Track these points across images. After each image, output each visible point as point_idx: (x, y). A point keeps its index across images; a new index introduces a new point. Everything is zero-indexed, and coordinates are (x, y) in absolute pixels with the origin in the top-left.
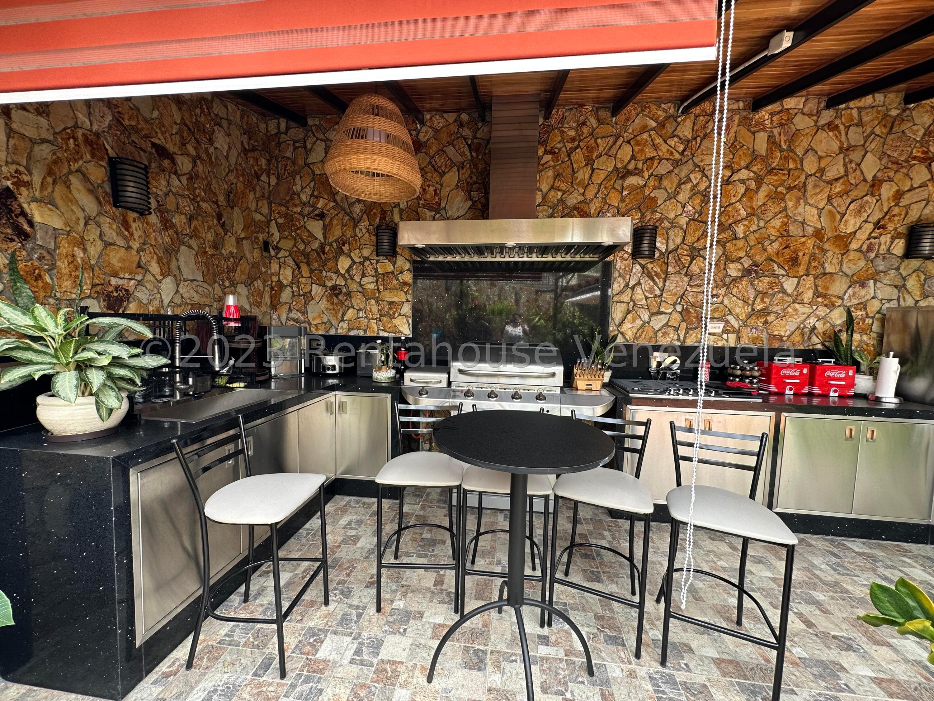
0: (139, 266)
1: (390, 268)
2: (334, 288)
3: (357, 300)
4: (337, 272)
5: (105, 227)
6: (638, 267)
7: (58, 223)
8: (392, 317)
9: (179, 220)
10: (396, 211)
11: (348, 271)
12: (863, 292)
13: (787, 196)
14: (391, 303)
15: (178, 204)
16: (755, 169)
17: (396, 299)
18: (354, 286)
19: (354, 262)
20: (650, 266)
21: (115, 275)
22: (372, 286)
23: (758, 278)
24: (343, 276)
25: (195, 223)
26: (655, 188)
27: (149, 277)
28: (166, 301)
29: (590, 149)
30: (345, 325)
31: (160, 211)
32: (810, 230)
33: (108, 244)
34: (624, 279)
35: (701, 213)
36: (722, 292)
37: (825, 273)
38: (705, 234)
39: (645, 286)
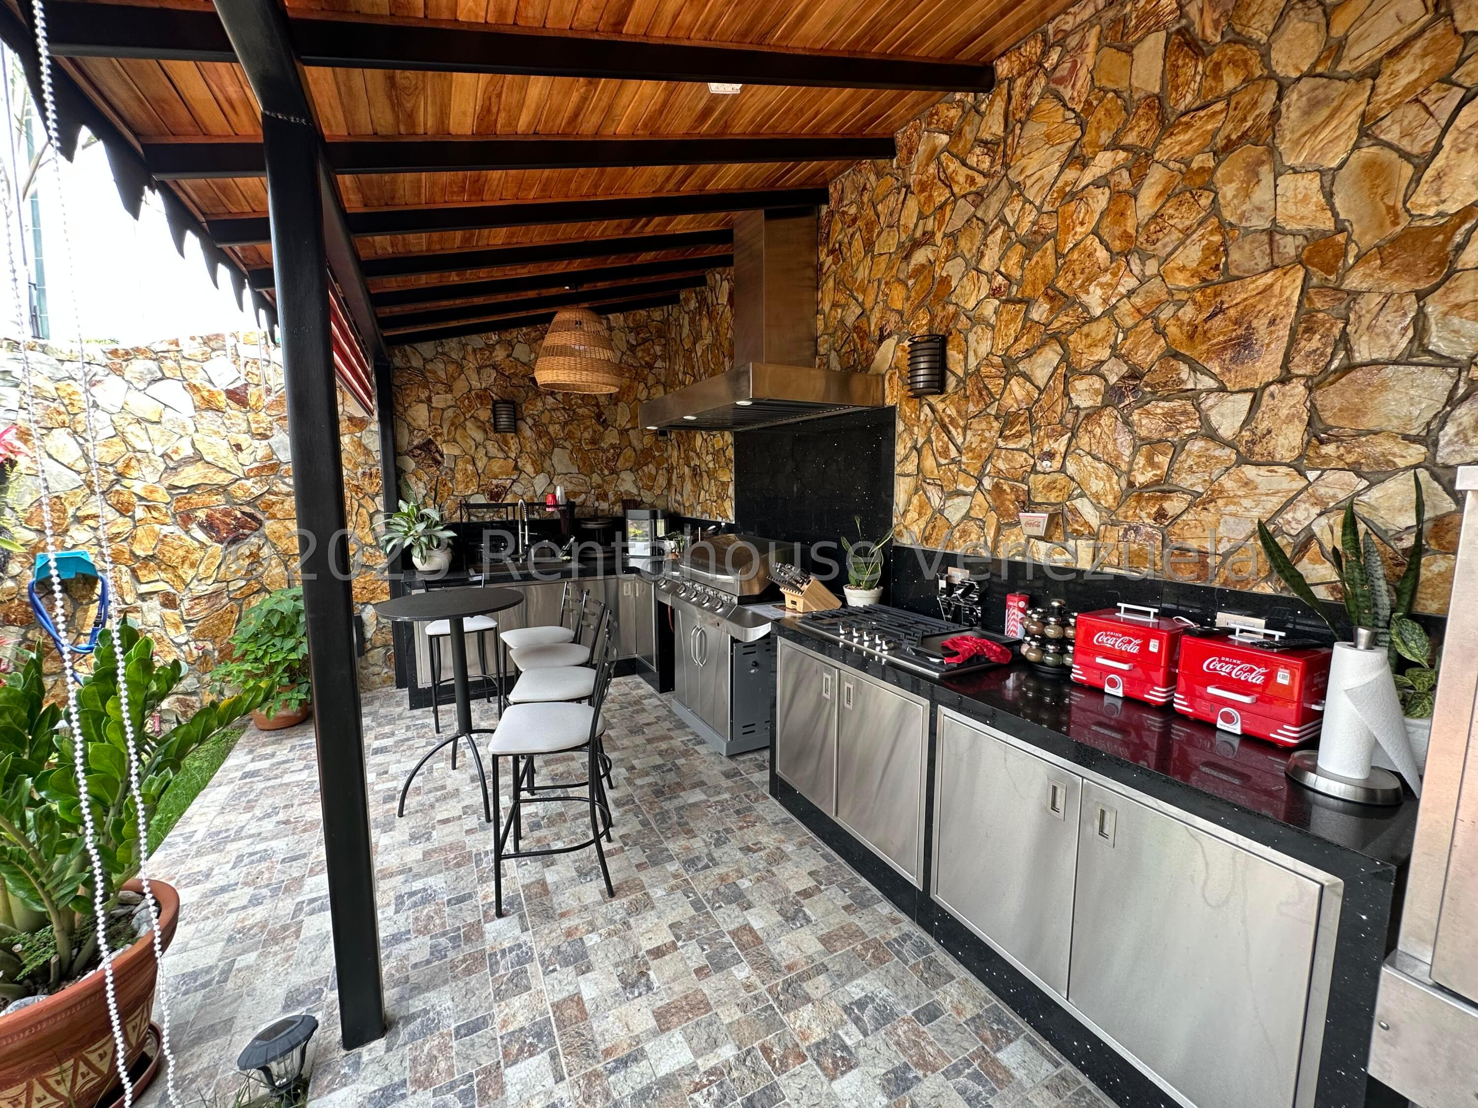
0: (516, 468)
1: (721, 443)
2: (694, 468)
3: (705, 480)
4: (695, 451)
5: (490, 448)
6: (927, 409)
8: (724, 499)
9: (554, 429)
11: (700, 449)
13: (1219, 173)
14: (722, 483)
15: (552, 417)
16: (1130, 138)
17: (725, 479)
18: (703, 466)
19: (703, 439)
20: (941, 406)
21: (496, 477)
23: (1141, 403)
24: (698, 454)
25: (570, 428)
26: (948, 258)
27: (523, 475)
29: (870, 226)
31: (535, 426)
32: (1293, 246)
33: (490, 458)
34: (911, 434)
35: (1020, 283)
36: (1060, 445)
37: (1349, 368)
38: (1028, 324)
39: (937, 445)
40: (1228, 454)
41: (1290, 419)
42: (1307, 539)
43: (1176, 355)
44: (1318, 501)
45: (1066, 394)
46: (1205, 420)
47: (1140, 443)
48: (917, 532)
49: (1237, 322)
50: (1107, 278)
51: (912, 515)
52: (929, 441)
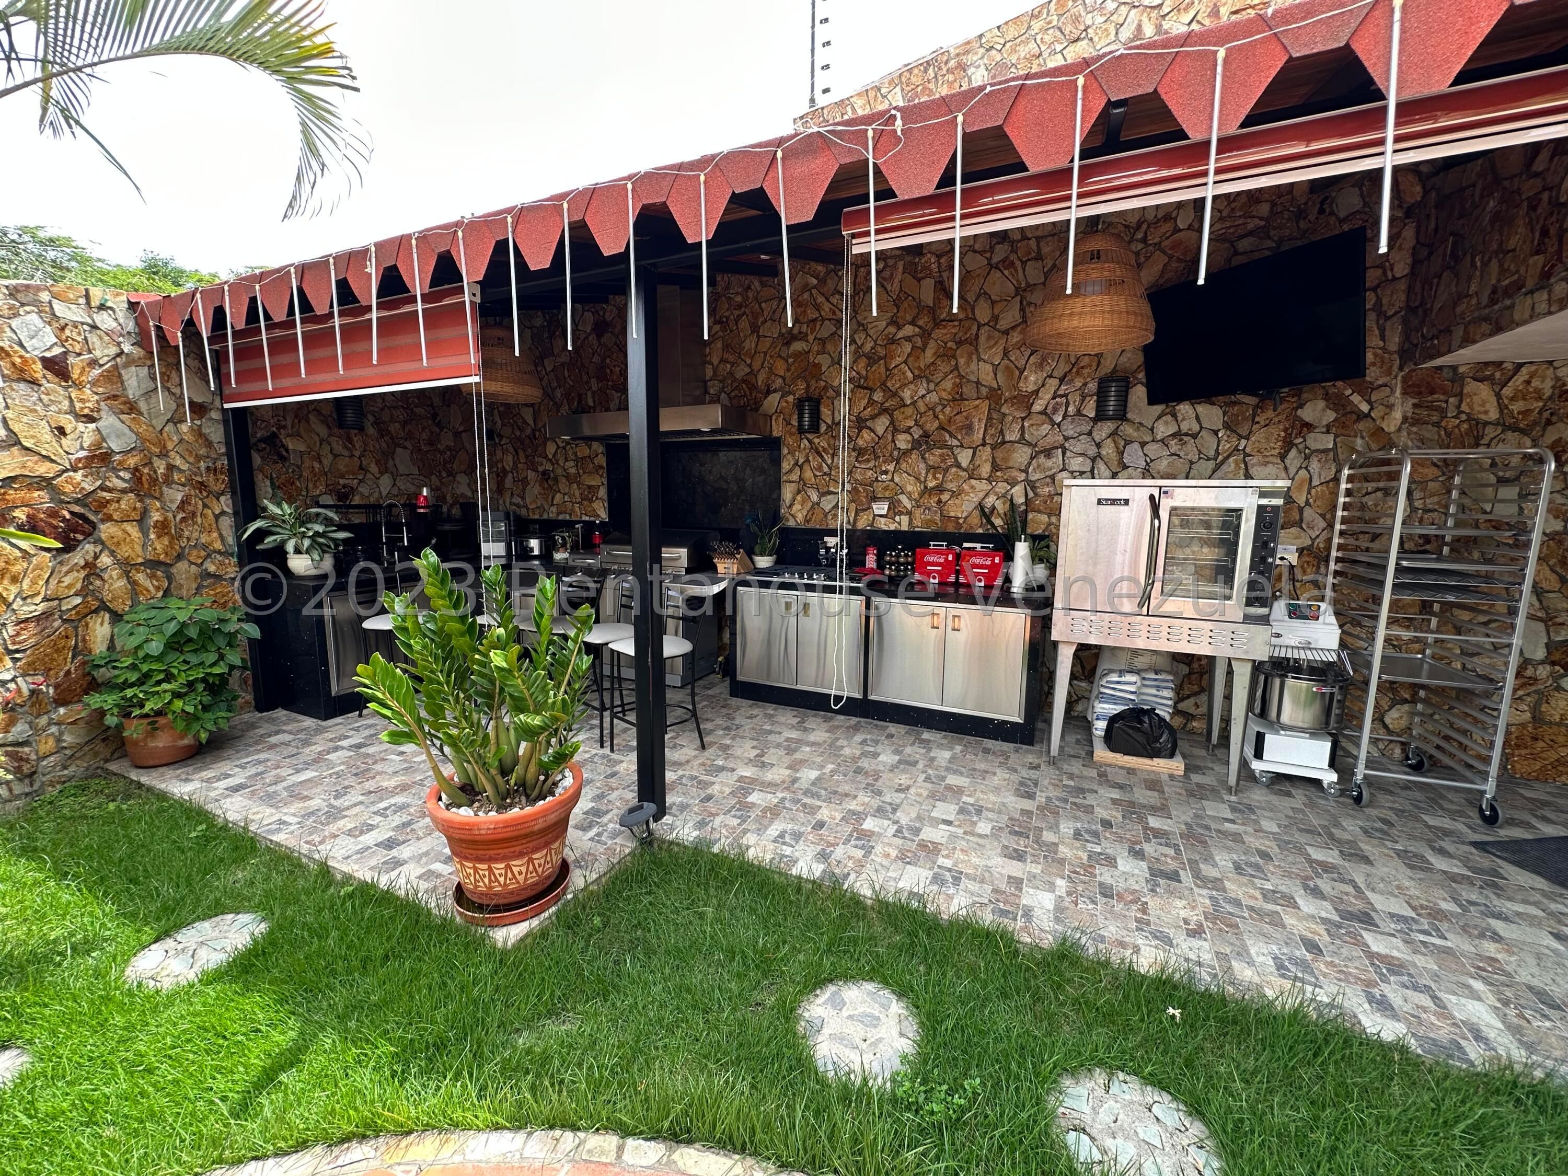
0: (361, 468)
1: (587, 452)
2: (544, 473)
3: (563, 484)
4: (546, 457)
5: (334, 445)
6: (806, 441)
7: (302, 448)
8: (591, 501)
9: (394, 428)
10: (589, 393)
11: (554, 455)
12: (1049, 463)
13: (958, 352)
14: (590, 487)
15: (392, 415)
16: (921, 323)
17: (593, 483)
18: (560, 471)
19: (558, 447)
20: (816, 441)
21: (342, 477)
22: (573, 471)
23: (929, 449)
24: (550, 460)
25: (407, 428)
26: (818, 353)
27: (369, 476)
28: (384, 493)
29: (755, 315)
30: (554, 509)
31: (377, 424)
32: (984, 391)
33: (336, 456)
34: (793, 456)
35: (866, 378)
36: (891, 467)
37: (1004, 442)
38: (871, 402)
39: (814, 464)
40: (964, 474)
41: (986, 461)
42: (994, 508)
43: (944, 429)
44: (996, 494)
45: (893, 441)
46: (956, 459)
47: (929, 468)
48: (800, 517)
49: (967, 418)
50: (912, 386)
51: (797, 507)
52: (808, 461)
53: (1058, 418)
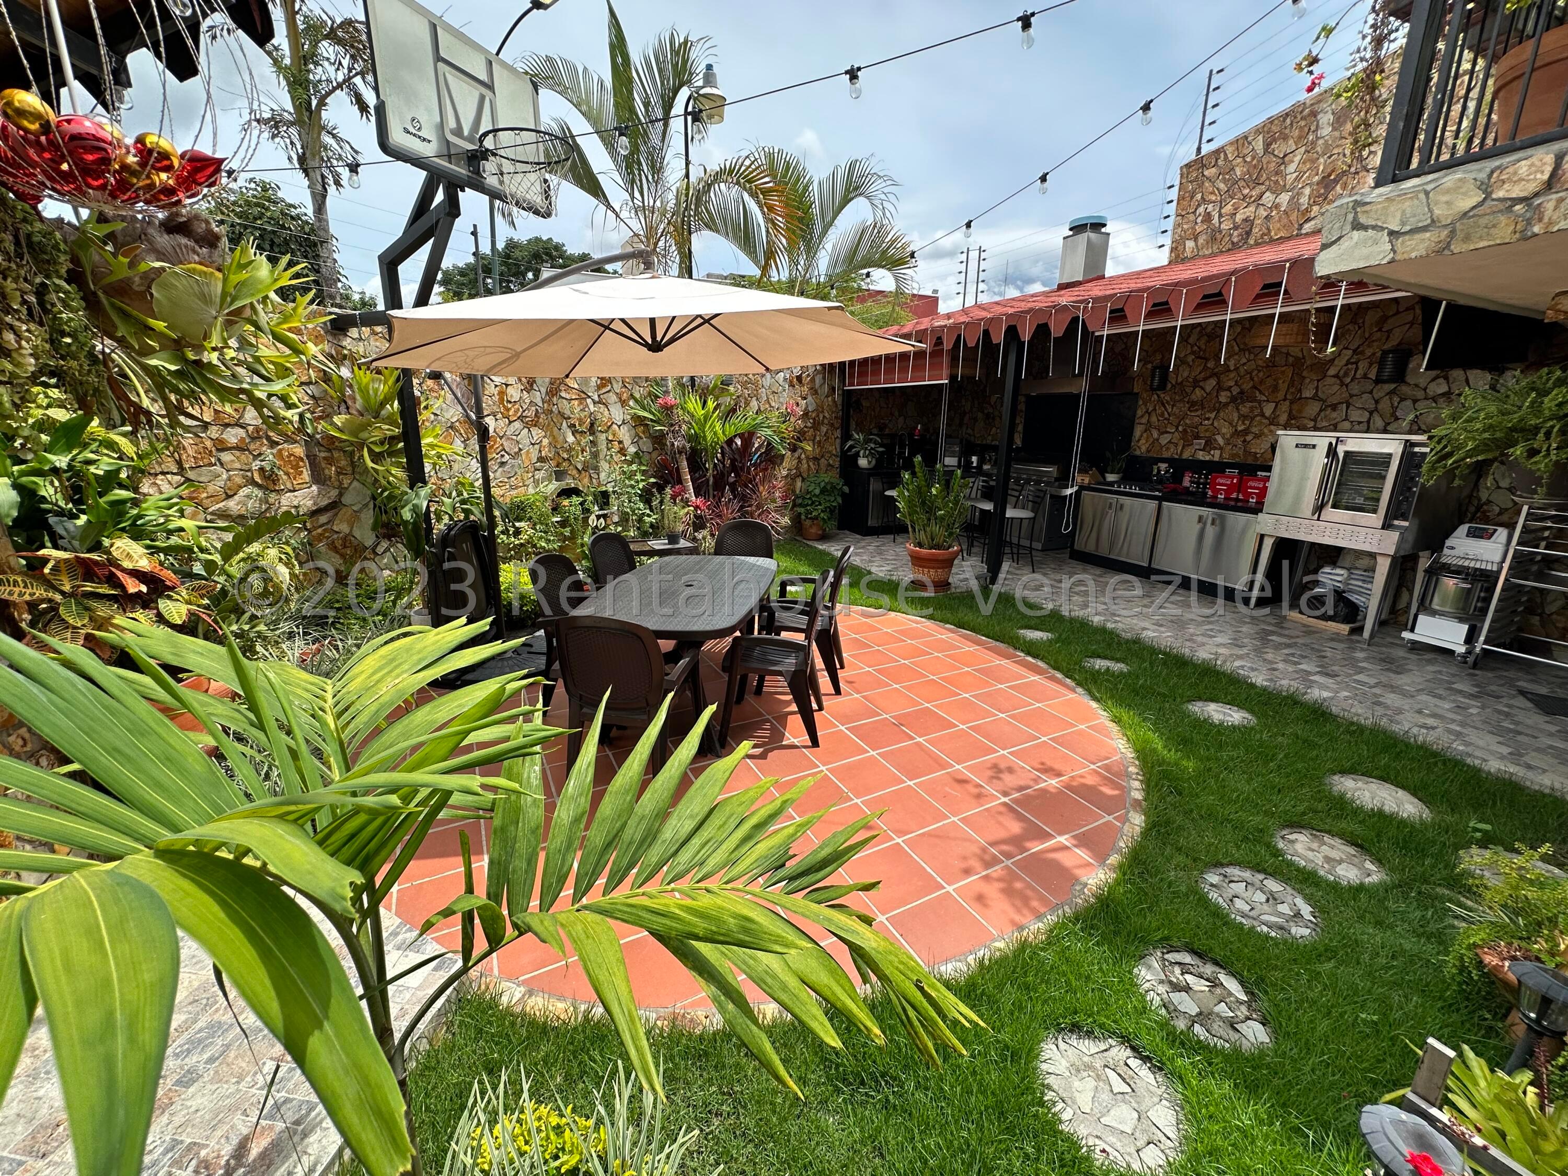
0: (891, 414)
6: (1155, 396)
7: (868, 405)
12: (1334, 415)
20: (1162, 396)
21: (882, 419)
23: (1243, 402)
27: (894, 418)
28: (900, 427)
30: (990, 437)
32: (1291, 359)
34: (1146, 406)
36: (1213, 415)
37: (1300, 398)
38: (1205, 368)
39: (1159, 412)
40: (1267, 421)
41: (1284, 412)
45: (1217, 396)
46: (1262, 410)
47: (1241, 416)
48: (1144, 449)
49: (1274, 380)
51: (1143, 441)
52: (1155, 410)
53: (1348, 380)
